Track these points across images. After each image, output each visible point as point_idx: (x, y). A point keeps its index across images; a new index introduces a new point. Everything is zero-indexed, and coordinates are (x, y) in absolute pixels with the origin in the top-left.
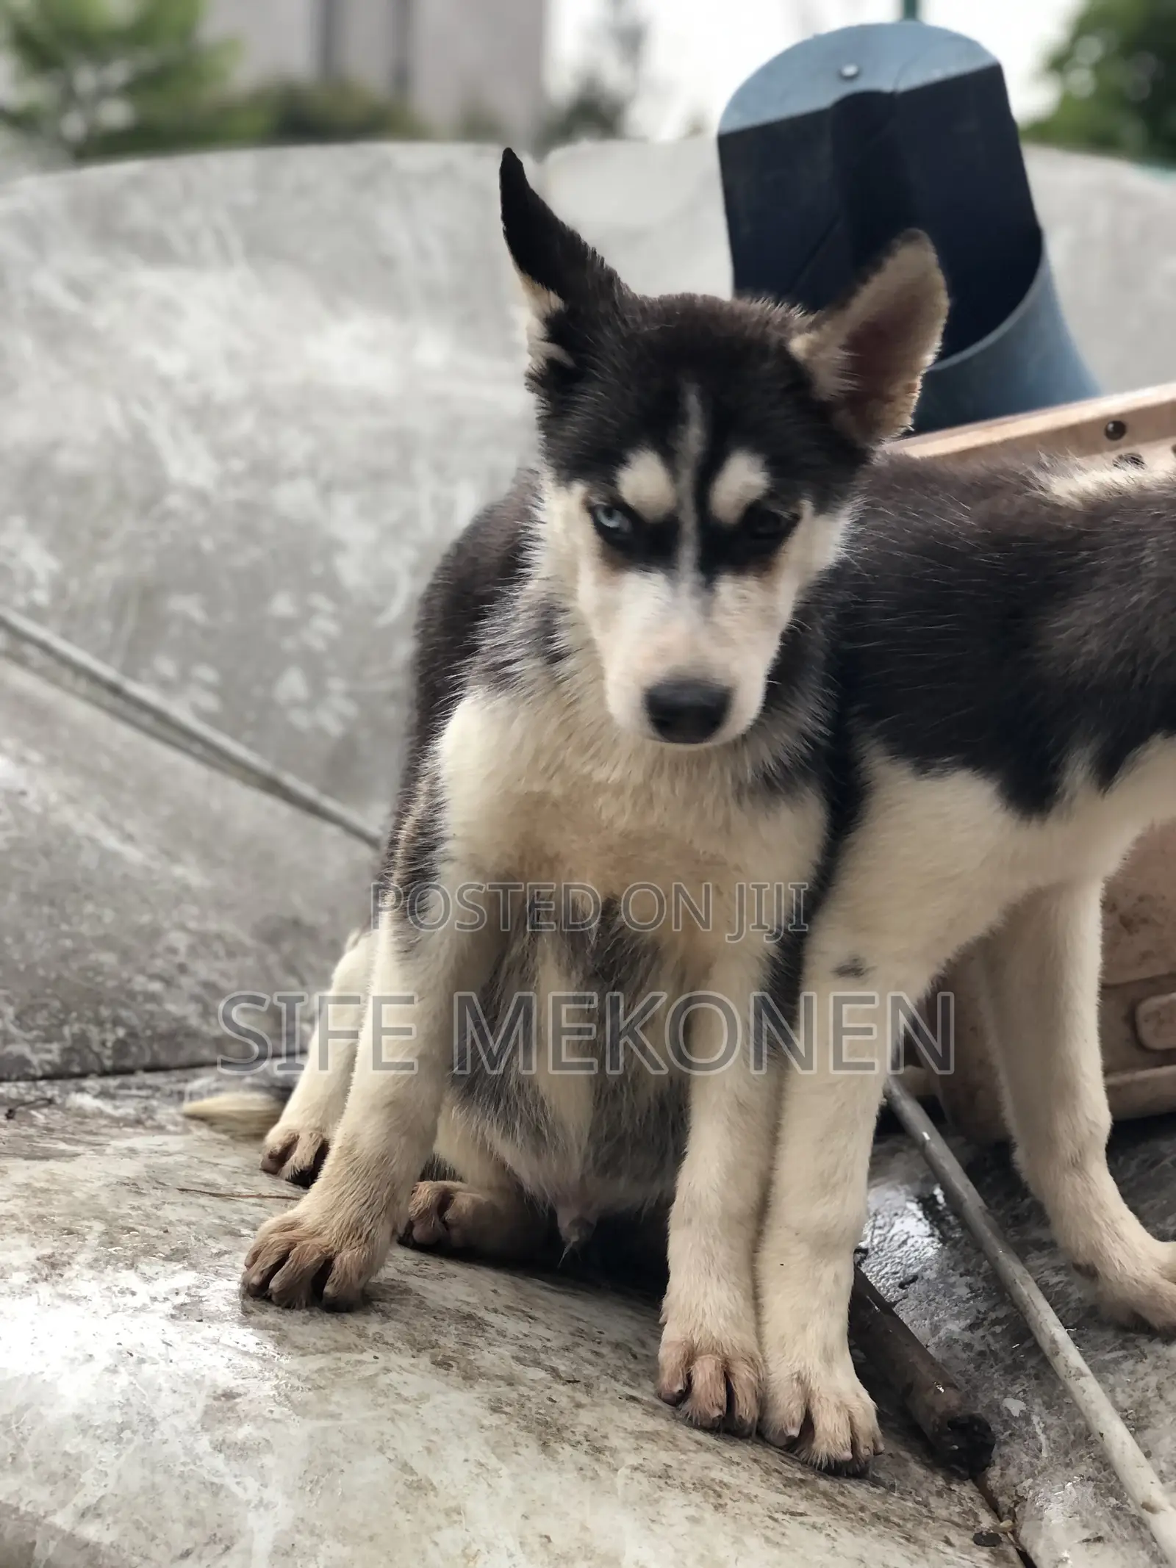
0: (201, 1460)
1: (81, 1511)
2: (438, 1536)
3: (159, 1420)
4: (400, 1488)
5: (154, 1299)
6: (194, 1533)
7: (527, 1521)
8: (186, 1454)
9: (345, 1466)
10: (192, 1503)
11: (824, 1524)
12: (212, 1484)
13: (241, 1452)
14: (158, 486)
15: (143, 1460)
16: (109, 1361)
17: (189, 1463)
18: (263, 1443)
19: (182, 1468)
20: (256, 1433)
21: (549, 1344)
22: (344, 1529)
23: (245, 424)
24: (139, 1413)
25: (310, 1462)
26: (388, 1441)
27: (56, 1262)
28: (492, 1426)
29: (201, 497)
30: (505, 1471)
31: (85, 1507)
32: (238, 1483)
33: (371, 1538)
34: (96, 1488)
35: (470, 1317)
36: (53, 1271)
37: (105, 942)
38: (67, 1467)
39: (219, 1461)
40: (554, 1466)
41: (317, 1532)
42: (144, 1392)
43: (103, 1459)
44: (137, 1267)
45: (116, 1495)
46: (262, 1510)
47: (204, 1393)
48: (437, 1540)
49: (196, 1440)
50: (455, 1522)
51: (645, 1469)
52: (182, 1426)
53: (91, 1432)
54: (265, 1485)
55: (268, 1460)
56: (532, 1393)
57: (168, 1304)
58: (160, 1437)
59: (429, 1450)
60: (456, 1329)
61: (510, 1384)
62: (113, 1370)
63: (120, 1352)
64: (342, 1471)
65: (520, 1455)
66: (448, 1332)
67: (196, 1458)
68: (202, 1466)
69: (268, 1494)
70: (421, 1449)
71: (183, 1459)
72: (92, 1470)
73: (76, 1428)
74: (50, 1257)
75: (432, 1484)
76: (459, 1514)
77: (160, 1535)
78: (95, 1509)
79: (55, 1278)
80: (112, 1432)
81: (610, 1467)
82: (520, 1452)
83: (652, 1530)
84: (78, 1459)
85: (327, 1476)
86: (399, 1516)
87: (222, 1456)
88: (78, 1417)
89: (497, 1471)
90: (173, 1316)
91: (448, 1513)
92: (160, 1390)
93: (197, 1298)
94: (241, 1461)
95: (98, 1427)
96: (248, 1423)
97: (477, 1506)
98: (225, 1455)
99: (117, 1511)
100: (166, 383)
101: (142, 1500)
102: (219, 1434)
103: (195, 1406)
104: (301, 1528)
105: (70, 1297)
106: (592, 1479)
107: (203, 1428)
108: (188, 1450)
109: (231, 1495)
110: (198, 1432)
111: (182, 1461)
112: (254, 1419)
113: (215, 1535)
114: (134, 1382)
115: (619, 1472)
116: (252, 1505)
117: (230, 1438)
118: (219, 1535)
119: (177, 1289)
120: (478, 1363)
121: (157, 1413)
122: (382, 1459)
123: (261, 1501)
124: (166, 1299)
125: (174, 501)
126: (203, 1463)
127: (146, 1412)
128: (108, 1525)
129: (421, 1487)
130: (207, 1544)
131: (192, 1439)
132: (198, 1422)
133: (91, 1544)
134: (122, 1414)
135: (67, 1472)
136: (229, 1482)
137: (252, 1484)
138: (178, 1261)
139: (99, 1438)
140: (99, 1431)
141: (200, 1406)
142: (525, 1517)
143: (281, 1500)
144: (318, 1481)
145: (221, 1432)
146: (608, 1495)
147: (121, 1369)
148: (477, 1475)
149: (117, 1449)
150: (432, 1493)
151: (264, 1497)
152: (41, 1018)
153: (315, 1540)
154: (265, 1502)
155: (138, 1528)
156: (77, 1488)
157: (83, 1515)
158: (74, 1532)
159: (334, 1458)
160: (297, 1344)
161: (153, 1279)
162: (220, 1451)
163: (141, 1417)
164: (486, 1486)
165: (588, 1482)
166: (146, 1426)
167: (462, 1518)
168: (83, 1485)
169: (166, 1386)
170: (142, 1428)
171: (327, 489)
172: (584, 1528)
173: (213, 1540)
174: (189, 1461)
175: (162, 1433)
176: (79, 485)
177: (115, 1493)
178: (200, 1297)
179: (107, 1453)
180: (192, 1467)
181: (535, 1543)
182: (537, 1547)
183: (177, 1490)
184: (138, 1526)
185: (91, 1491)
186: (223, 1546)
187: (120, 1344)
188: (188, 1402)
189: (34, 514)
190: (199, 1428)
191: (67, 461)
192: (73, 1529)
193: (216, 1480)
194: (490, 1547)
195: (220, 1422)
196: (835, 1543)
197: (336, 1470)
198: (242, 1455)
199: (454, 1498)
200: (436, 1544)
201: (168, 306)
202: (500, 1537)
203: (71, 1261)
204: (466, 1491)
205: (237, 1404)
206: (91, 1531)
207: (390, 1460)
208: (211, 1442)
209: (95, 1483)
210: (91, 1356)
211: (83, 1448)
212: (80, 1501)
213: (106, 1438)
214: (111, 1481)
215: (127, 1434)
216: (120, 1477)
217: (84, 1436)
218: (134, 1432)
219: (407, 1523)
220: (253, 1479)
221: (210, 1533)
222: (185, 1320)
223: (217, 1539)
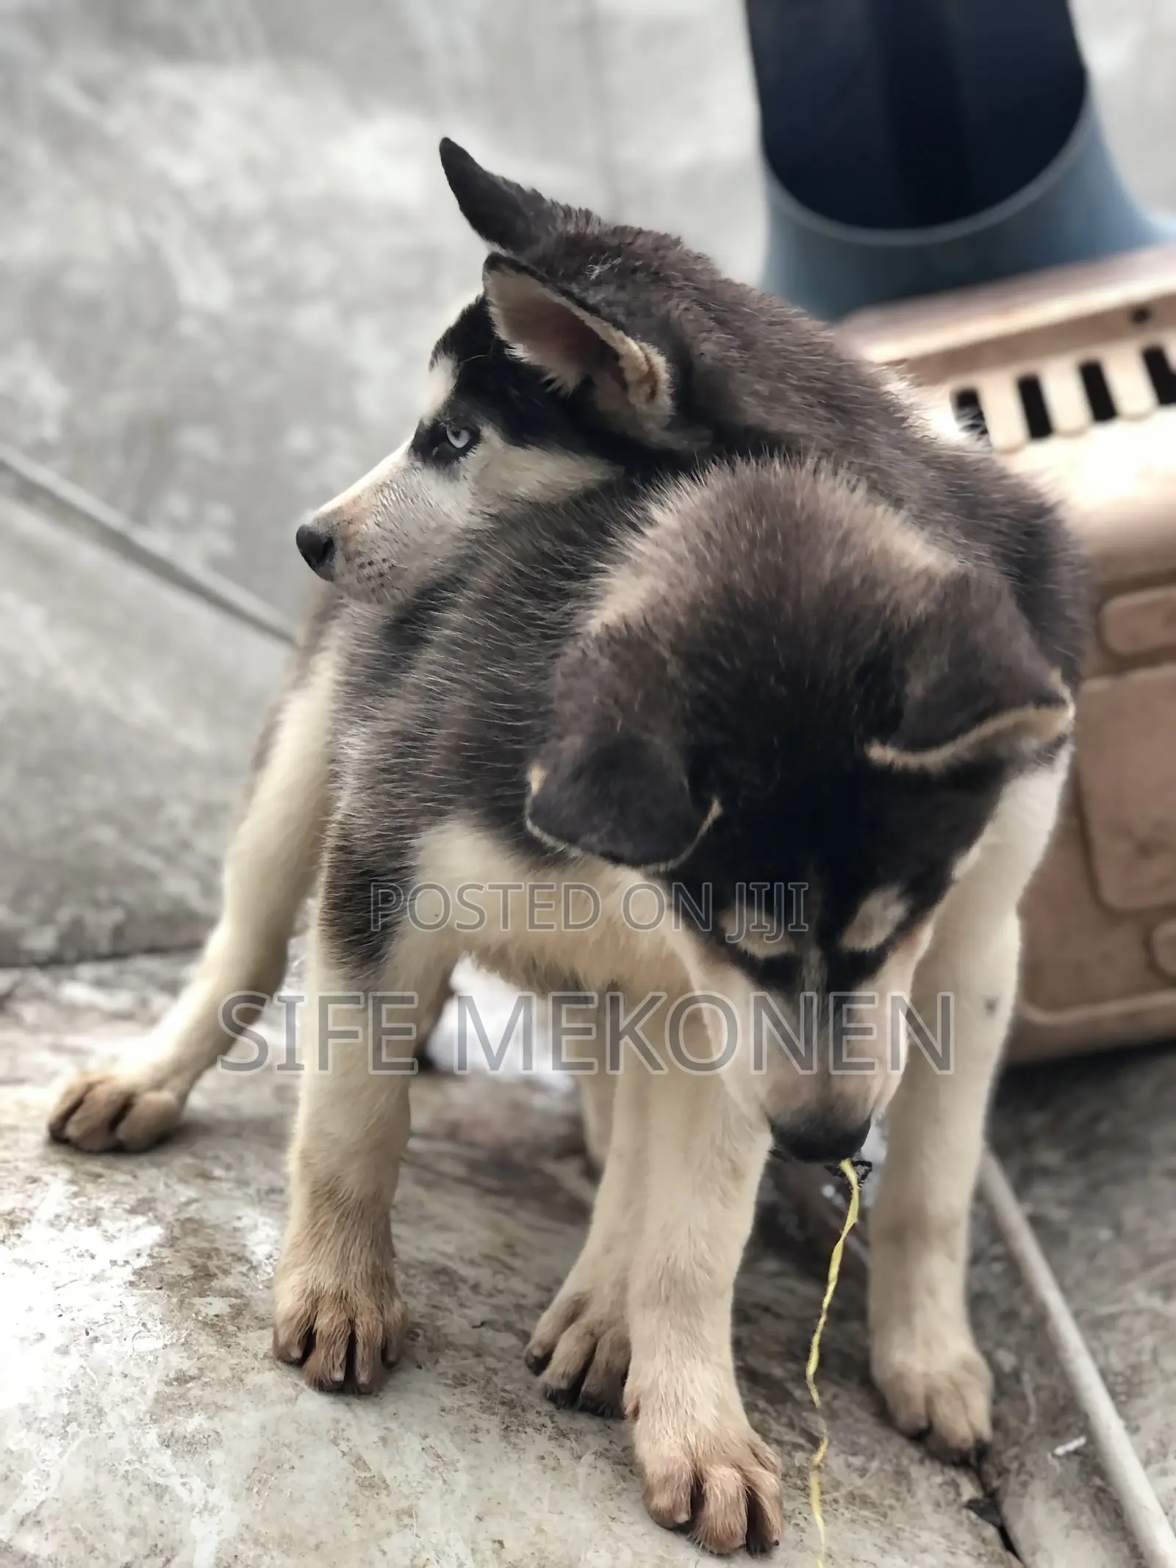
0: (147, 1457)
1: (20, 1518)
2: (387, 1545)
3: (106, 1410)
4: (352, 1486)
5: (114, 1263)
6: (135, 1543)
7: (481, 1523)
8: (132, 1451)
9: (296, 1462)
10: (135, 1509)
11: (794, 1510)
12: (157, 1485)
13: (189, 1447)
14: (171, 310)
15: (88, 1458)
16: (61, 1340)
17: (134, 1461)
18: (213, 1435)
19: (128, 1467)
20: (206, 1424)
21: (523, 1302)
22: (290, 1537)
23: (262, 242)
24: (86, 1403)
25: (260, 1458)
26: (343, 1430)
27: (16, 1220)
28: (453, 1408)
29: (215, 322)
30: (462, 1464)
31: (24, 1514)
32: (184, 1484)
33: (317, 1547)
34: (37, 1492)
35: (444, 1271)
36: (11, 1232)
37: (106, 817)
38: (9, 1466)
39: (165, 1458)
40: (514, 1456)
41: (262, 1540)
42: (95, 1378)
43: (47, 1458)
44: (99, 1224)
45: (57, 1500)
46: (206, 1514)
47: (157, 1376)
48: (385, 1549)
49: (145, 1433)
50: (406, 1526)
51: (610, 1455)
52: (130, 1418)
53: (36, 1425)
54: (212, 1487)
55: (217, 1456)
56: (500, 1365)
57: (128, 1269)
58: (107, 1431)
59: (383, 1439)
60: (428, 1287)
61: (478, 1355)
62: (64, 1351)
63: (72, 1330)
64: (293, 1468)
65: (479, 1442)
66: (419, 1293)
67: (142, 1456)
68: (147, 1465)
69: (214, 1496)
70: (376, 1440)
71: (129, 1457)
72: (34, 1471)
73: (20, 1422)
74: (9, 1214)
75: (384, 1482)
76: (411, 1516)
77: (99, 1546)
78: (35, 1516)
79: (13, 1239)
80: (56, 1426)
81: (573, 1454)
82: (480, 1439)
83: (611, 1530)
84: (21, 1457)
85: (276, 1475)
86: (350, 1520)
87: (169, 1452)
88: (24, 1408)
89: (453, 1463)
90: (132, 1283)
91: (399, 1515)
92: (110, 1374)
93: (159, 1260)
94: (188, 1458)
95: (44, 1419)
96: (200, 1412)
97: (430, 1508)
98: (173, 1450)
99: (58, 1519)
100: (180, 195)
101: (83, 1505)
102: (167, 1426)
103: (145, 1394)
104: (246, 1536)
105: (26, 1263)
106: (554, 1469)
107: (151, 1419)
108: (135, 1446)
109: (176, 1500)
110: (146, 1424)
111: (126, 1459)
112: (205, 1408)
113: (156, 1546)
114: (85, 1364)
115: (582, 1460)
116: (197, 1510)
117: (180, 1430)
118: (160, 1546)
119: (139, 1250)
120: (444, 1331)
121: (105, 1401)
122: (335, 1452)
123: (205, 1506)
124: (127, 1262)
125: (189, 327)
126: (150, 1460)
127: (94, 1401)
128: (47, 1534)
129: (372, 1485)
130: (148, 1556)
131: (140, 1431)
132: (147, 1412)
133: (29, 1556)
134: (69, 1403)
135: (8, 1473)
136: (175, 1482)
137: (197, 1483)
138: (143, 1214)
139: (43, 1432)
140: (44, 1424)
141: (151, 1393)
142: (479, 1519)
143: (226, 1503)
144: (266, 1480)
145: (171, 1422)
146: (568, 1489)
147: (73, 1349)
148: (433, 1469)
149: (62, 1446)
150: (385, 1492)
151: (209, 1499)
152: (36, 902)
153: (259, 1550)
154: (210, 1505)
155: (77, 1539)
156: (18, 1491)
157: (22, 1523)
158: (12, 1543)
159: (287, 1453)
160: (257, 1315)
161: (114, 1237)
162: (168, 1446)
163: (90, 1407)
164: (440, 1482)
165: (549, 1473)
166: (94, 1418)
167: (413, 1521)
168: (25, 1487)
169: (117, 1369)
170: (87, 1420)
171: (348, 312)
172: (540, 1530)
173: (154, 1551)
174: (135, 1458)
175: (109, 1426)
176: (90, 309)
177: (56, 1497)
178: (162, 1258)
179: (51, 1450)
180: (137, 1465)
181: (487, 1547)
182: (488, 1553)
183: (120, 1494)
184: (78, 1537)
185: (32, 1495)
186: (164, 1559)
187: (73, 1320)
188: (138, 1388)
189: (43, 339)
190: (147, 1419)
191: (80, 282)
192: (11, 1540)
193: (161, 1481)
194: (440, 1554)
195: (170, 1411)
196: (803, 1534)
197: (286, 1466)
198: (190, 1451)
199: (407, 1497)
200: (384, 1553)
201: (185, 110)
202: (451, 1543)
203: (31, 1219)
204: (420, 1489)
205: (190, 1389)
206: (29, 1543)
207: (344, 1454)
208: (159, 1436)
209: (36, 1485)
210: (42, 1334)
211: (26, 1444)
212: (21, 1506)
213: (51, 1432)
214: (53, 1483)
215: (72, 1428)
216: (62, 1478)
217: (29, 1431)
218: (80, 1425)
219: (355, 1528)
220: (199, 1480)
221: (150, 1542)
222: (144, 1289)
223: (158, 1551)
